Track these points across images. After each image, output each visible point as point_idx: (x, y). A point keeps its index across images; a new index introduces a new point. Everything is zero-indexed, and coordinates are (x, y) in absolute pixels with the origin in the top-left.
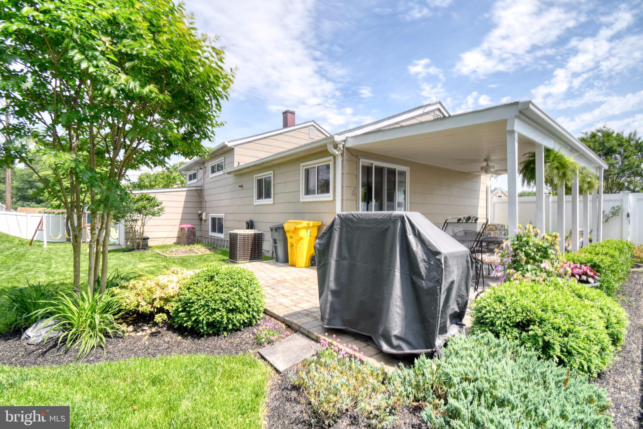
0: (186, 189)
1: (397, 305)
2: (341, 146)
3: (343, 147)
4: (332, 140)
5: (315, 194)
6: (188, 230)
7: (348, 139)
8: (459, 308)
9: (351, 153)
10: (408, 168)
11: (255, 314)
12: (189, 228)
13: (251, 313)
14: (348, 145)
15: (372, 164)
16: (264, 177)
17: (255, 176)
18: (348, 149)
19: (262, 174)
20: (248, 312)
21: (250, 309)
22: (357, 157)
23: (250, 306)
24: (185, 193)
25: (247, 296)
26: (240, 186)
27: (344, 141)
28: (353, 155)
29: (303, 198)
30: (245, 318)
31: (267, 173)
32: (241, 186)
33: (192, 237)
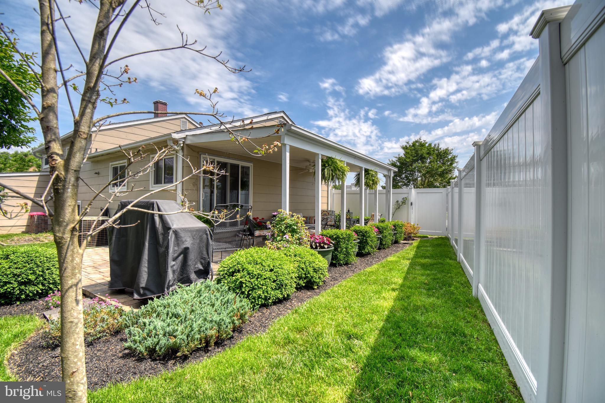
0: (39, 174)
1: (145, 266)
2: (181, 142)
3: (183, 144)
4: (170, 137)
5: (162, 183)
6: (38, 218)
7: (188, 137)
8: (203, 267)
9: (192, 149)
10: (252, 164)
11: (51, 286)
12: (39, 216)
13: (47, 285)
14: (188, 142)
15: (214, 159)
16: (119, 165)
17: (111, 164)
18: (188, 145)
19: (117, 162)
20: (43, 285)
21: (45, 282)
22: (198, 153)
23: (45, 279)
24: (37, 178)
25: (43, 271)
26: (96, 173)
27: (184, 138)
28: (194, 151)
29: (153, 187)
30: (39, 289)
31: (121, 162)
32: (98, 173)
33: (43, 225)
